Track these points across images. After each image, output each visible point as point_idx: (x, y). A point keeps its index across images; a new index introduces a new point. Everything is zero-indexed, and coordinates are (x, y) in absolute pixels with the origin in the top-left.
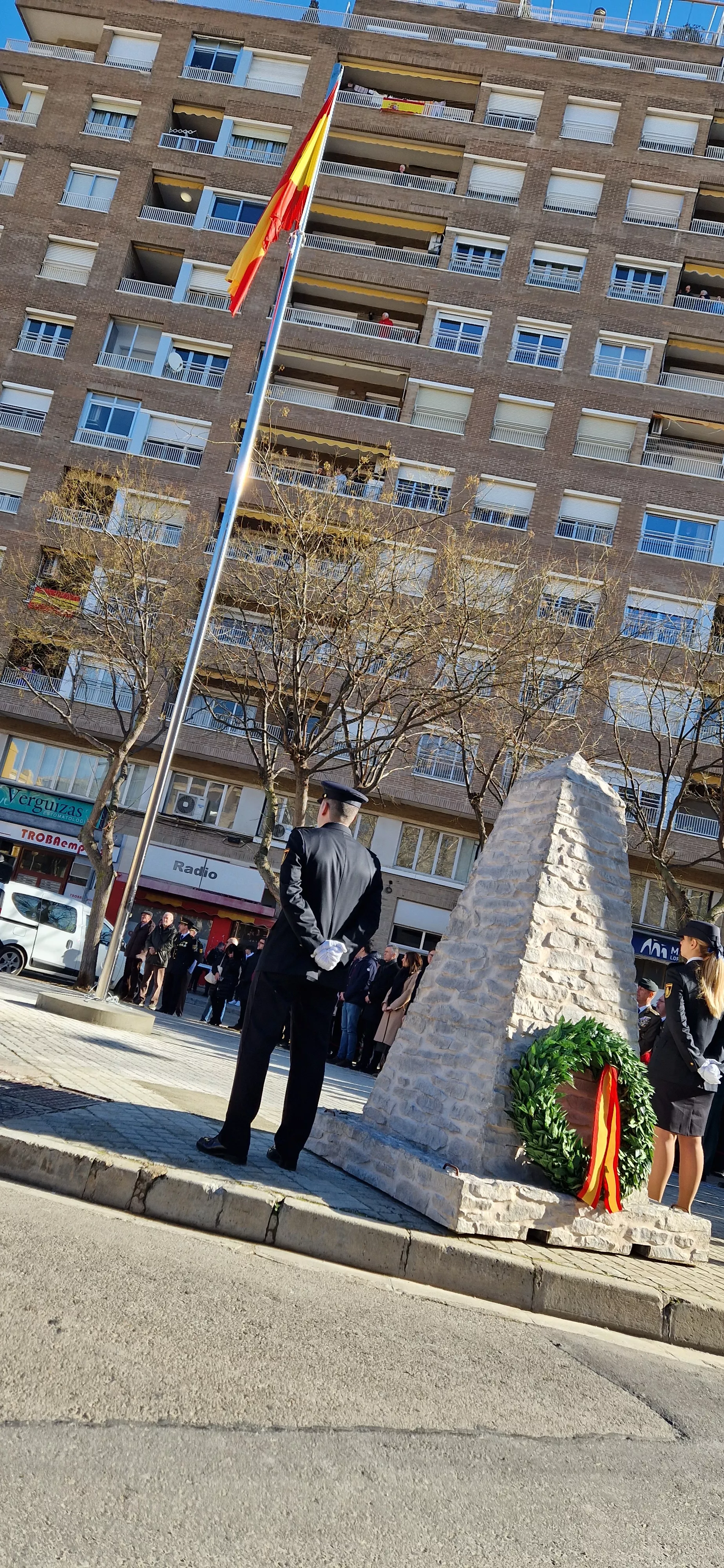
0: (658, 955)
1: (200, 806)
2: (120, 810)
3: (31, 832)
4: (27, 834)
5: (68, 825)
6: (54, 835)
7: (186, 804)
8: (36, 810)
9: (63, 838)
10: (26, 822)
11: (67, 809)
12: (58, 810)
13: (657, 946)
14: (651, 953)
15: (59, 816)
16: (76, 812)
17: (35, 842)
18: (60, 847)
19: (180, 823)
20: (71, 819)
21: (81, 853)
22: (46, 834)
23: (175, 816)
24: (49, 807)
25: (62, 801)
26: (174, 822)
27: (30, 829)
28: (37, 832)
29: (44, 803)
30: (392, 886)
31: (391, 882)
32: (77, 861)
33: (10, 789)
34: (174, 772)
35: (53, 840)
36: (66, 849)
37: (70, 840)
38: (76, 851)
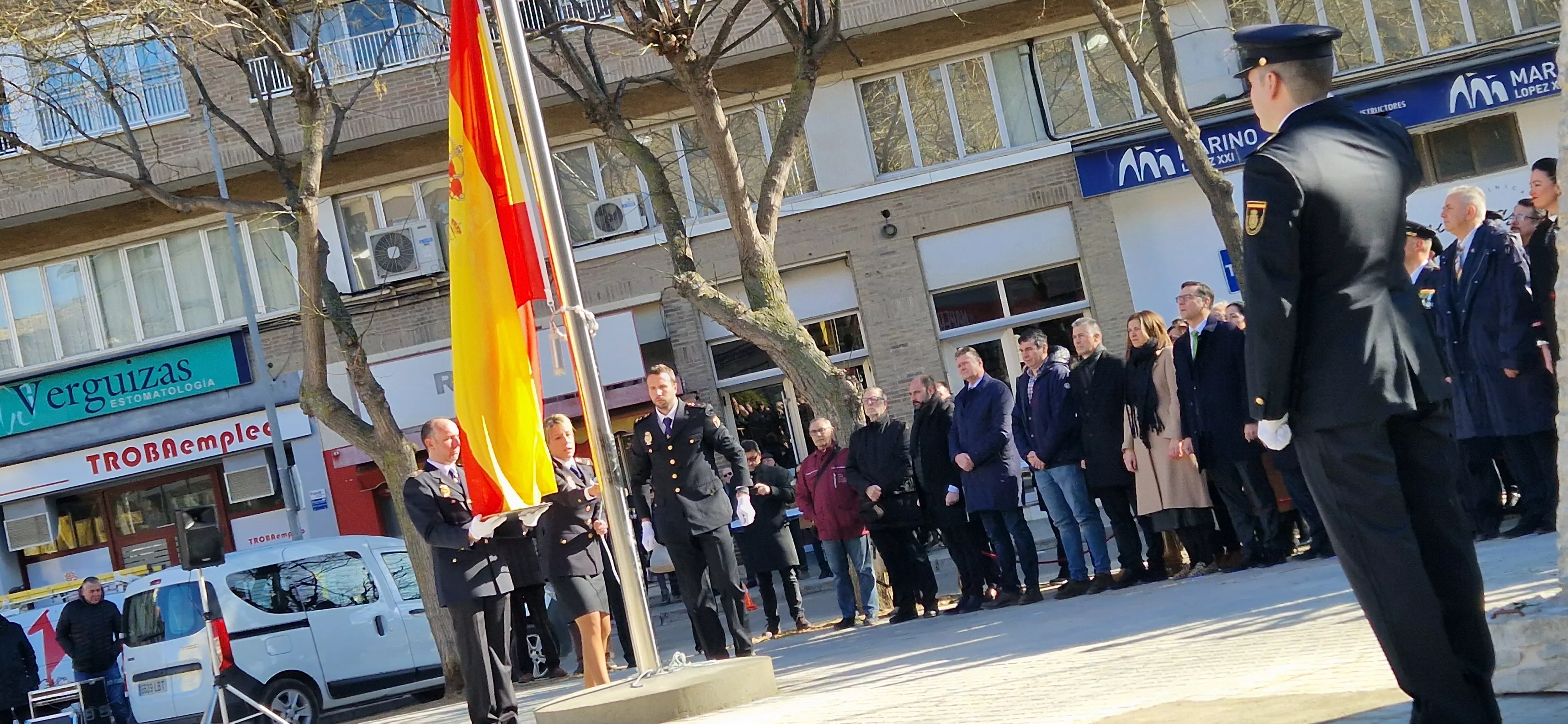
0: (1489, 101)
1: (425, 242)
2: (264, 327)
3: (107, 456)
4: (100, 462)
5: (173, 406)
6: (158, 440)
7: (393, 252)
8: (93, 406)
9: (178, 436)
10: (87, 440)
11: (156, 376)
12: (139, 384)
13: (1478, 84)
14: (1472, 105)
15: (147, 396)
16: (177, 373)
17: (125, 470)
18: (182, 458)
19: (401, 297)
20: (173, 391)
21: (230, 448)
22: (139, 444)
23: (381, 287)
24: (116, 387)
25: (136, 365)
26: (388, 299)
27: (101, 451)
28: (118, 448)
29: (103, 384)
30: (891, 220)
31: (886, 214)
32: (230, 469)
33: (17, 389)
34: (334, 197)
35: (160, 449)
36: (196, 454)
37: (194, 433)
38: (219, 451)
